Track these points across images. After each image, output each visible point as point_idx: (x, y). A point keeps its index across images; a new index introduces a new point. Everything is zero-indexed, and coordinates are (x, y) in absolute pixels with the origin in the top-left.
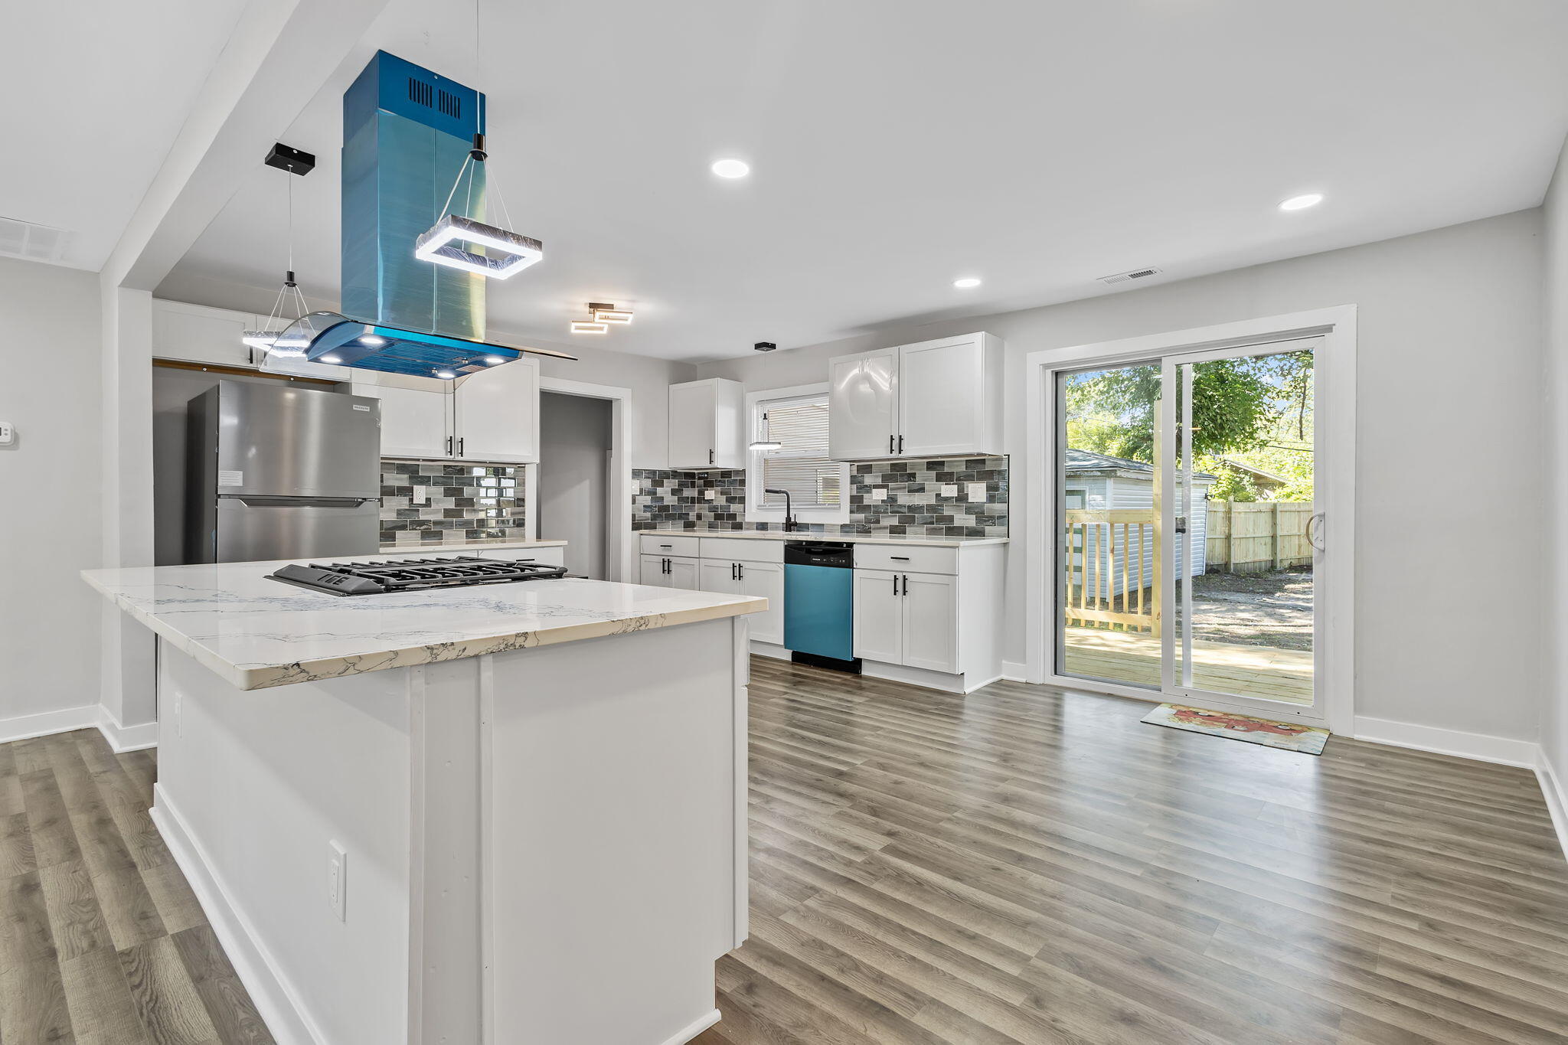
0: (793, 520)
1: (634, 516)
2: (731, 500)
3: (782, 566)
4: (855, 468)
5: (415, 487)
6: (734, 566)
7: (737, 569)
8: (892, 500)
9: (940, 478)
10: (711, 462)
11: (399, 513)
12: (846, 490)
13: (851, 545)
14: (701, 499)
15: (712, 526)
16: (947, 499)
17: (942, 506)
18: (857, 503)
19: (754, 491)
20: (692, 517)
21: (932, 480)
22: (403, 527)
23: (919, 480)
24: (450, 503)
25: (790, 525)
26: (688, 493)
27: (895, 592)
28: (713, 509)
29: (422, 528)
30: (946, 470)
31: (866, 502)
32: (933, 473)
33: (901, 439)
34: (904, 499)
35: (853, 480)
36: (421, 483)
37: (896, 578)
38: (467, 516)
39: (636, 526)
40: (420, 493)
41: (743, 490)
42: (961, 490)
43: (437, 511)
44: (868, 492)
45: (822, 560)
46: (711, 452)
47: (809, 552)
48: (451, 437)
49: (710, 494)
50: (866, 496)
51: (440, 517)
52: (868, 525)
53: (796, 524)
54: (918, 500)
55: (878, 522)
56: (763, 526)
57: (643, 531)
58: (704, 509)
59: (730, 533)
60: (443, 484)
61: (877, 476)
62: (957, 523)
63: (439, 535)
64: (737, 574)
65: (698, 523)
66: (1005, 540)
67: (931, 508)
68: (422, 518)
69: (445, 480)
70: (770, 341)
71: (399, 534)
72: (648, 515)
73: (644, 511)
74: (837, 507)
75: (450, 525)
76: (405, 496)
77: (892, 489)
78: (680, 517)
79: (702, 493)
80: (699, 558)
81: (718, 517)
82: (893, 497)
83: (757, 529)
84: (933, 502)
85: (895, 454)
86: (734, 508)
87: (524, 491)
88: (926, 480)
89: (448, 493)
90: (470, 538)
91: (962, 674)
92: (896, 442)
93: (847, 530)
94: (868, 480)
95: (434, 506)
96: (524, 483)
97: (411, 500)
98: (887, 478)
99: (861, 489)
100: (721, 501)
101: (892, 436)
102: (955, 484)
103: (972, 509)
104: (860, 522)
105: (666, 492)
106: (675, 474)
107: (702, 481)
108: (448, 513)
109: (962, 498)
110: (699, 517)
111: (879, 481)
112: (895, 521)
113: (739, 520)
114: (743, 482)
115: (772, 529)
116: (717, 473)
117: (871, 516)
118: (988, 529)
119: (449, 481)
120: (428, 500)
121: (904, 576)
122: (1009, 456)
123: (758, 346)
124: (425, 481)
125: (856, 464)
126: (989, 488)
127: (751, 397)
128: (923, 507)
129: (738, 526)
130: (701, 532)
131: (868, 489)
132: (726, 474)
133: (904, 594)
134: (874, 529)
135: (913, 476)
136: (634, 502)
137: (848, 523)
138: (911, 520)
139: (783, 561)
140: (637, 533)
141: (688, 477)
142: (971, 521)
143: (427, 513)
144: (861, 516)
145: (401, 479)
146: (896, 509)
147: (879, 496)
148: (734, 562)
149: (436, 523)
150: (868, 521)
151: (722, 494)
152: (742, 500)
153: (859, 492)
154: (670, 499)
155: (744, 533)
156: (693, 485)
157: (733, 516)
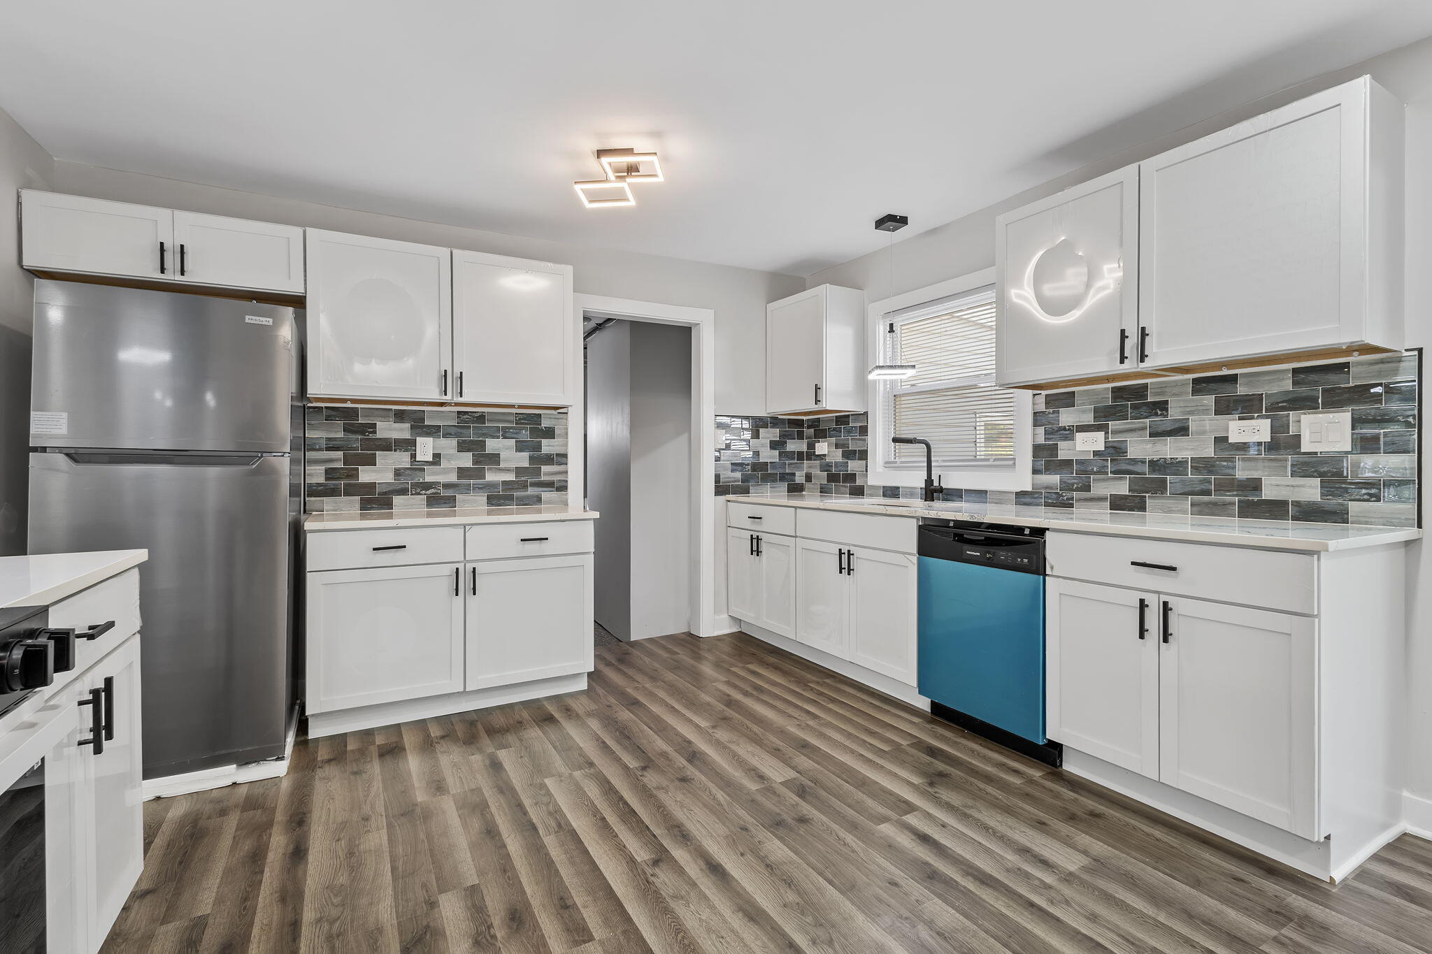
0: (936, 484)
1: (717, 477)
2: (849, 455)
3: (915, 559)
4: (1041, 400)
5: (419, 439)
6: (841, 553)
7: (845, 558)
8: (1115, 451)
9: (1223, 408)
10: (817, 401)
11: (398, 473)
12: (1026, 437)
13: (1040, 532)
14: (811, 455)
15: (824, 491)
16: (1243, 447)
17: (1231, 460)
18: (1045, 457)
19: (879, 443)
20: (800, 478)
21: (1206, 411)
22: (403, 492)
23: (1174, 413)
24: (466, 460)
25: (932, 492)
26: (793, 446)
27: (1142, 633)
28: (826, 467)
29: (428, 492)
30: (1241, 390)
31: (1062, 455)
32: (1209, 400)
33: (1143, 334)
34: (1140, 448)
35: (1038, 419)
36: (428, 434)
37: (1143, 605)
38: (490, 477)
39: (721, 489)
40: (426, 447)
41: (865, 440)
42: (1279, 428)
43: (446, 471)
44: (1066, 438)
45: (984, 554)
46: (817, 388)
47: (960, 539)
48: (446, 371)
49: (822, 448)
50: (1062, 445)
51: (453, 478)
52: (1067, 495)
53: (941, 490)
54: (1170, 449)
55: (1087, 488)
56: (892, 492)
57: (730, 497)
58: (815, 467)
59: (846, 502)
60: (457, 435)
61: (1084, 412)
62: (1268, 493)
63: (451, 501)
64: (845, 565)
65: (808, 485)
66: (1410, 533)
67: (1203, 465)
68: (428, 479)
69: (459, 430)
70: (898, 212)
71: (397, 500)
72: (738, 475)
73: (733, 471)
74: (1009, 463)
75: (467, 489)
76: (406, 450)
77: (1115, 432)
78: (783, 477)
79: (811, 446)
80: (796, 537)
81: (833, 478)
82: (1115, 445)
83: (884, 495)
84: (1209, 451)
85: (1130, 366)
86: (854, 466)
87: (566, 445)
88: (1191, 413)
89: (462, 447)
90: (493, 505)
91: (1328, 838)
92: (1131, 344)
93: (1028, 500)
94: (1067, 417)
95: (444, 463)
96: (567, 434)
97: (413, 456)
98: (1103, 417)
99: (1052, 433)
100: (837, 456)
101: (1123, 331)
102: (1267, 417)
103: (1309, 466)
104: (1051, 488)
105: (763, 446)
106: (775, 421)
107: (813, 430)
108: (462, 472)
109: (1283, 442)
110: (809, 478)
111: (1089, 419)
112: (1122, 488)
113: (859, 482)
114: (864, 430)
115: (905, 496)
116: (830, 420)
117: (1072, 477)
118: (1354, 507)
119: (464, 431)
120: (437, 456)
121: (1165, 604)
122: (1420, 351)
123: (880, 224)
124: (433, 431)
125: (1044, 393)
126: (1356, 422)
127: (875, 310)
128: (1183, 463)
129: (858, 492)
130: (811, 499)
131: (1068, 433)
132: (843, 419)
133: (1166, 640)
134: (1079, 500)
135: (1162, 406)
136: (717, 459)
137: (1029, 489)
138: (1159, 487)
139: (915, 550)
140: (722, 498)
141: (793, 426)
142: (1311, 491)
143: (434, 474)
144: (1054, 479)
145: (402, 430)
146: (1124, 467)
147: (1089, 444)
148: (841, 547)
149: (447, 486)
150: (1067, 487)
151: (837, 446)
152: (863, 455)
153: (1050, 439)
154: (769, 454)
155: (865, 503)
156: (800, 436)
157: (851, 477)
